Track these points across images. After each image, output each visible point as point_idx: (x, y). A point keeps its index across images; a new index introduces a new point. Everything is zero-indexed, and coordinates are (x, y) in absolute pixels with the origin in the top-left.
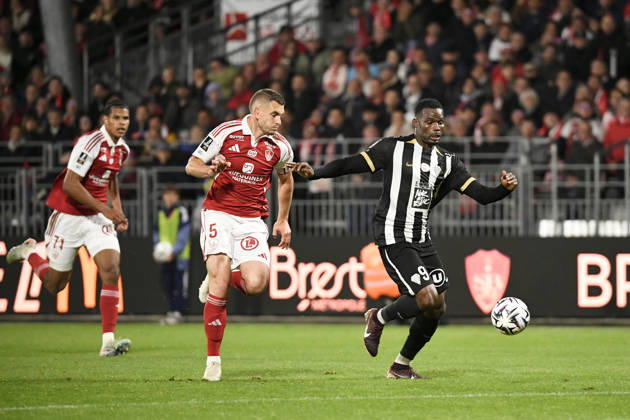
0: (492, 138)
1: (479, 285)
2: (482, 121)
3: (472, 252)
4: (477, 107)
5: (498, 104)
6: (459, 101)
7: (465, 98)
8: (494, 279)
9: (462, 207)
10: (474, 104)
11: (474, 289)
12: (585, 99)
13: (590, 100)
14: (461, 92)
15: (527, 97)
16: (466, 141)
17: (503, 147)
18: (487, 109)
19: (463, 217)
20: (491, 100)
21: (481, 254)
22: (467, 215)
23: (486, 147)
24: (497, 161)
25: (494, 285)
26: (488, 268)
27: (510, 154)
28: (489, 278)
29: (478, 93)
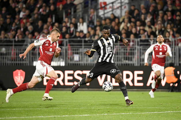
0: (20, 39)
1: (17, 79)
2: (17, 34)
3: (15, 70)
4: (16, 30)
5: (22, 29)
6: (11, 29)
7: (13, 28)
8: (21, 77)
9: (12, 58)
10: (15, 30)
11: (15, 80)
12: (46, 28)
13: (47, 29)
14: (12, 26)
15: (30, 28)
16: (13, 40)
17: (23, 41)
18: (19, 31)
19: (12, 61)
20: (20, 29)
21: (17, 70)
22: (13, 60)
23: (19, 41)
24: (22, 45)
25: (21, 79)
26: (19, 74)
27: (25, 43)
28: (19, 77)
29: (16, 27)
